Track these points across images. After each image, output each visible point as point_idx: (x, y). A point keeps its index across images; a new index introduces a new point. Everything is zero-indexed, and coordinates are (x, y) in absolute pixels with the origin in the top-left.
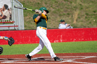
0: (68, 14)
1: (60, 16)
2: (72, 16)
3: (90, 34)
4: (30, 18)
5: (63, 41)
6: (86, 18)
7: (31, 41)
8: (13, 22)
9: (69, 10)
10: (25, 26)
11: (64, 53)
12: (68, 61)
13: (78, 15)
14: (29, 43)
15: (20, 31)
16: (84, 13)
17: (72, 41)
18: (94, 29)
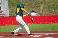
0: (37, 7)
1: (32, 8)
2: (39, 8)
3: (51, 19)
4: (12, 9)
5: (33, 24)
6: (48, 9)
7: (14, 23)
8: (2, 12)
9: (37, 4)
10: (9, 14)
11: (34, 31)
12: (37, 36)
13: (43, 7)
14: (12, 25)
15: (7, 18)
16: (47, 6)
17: (40, 23)
18: (53, 16)
